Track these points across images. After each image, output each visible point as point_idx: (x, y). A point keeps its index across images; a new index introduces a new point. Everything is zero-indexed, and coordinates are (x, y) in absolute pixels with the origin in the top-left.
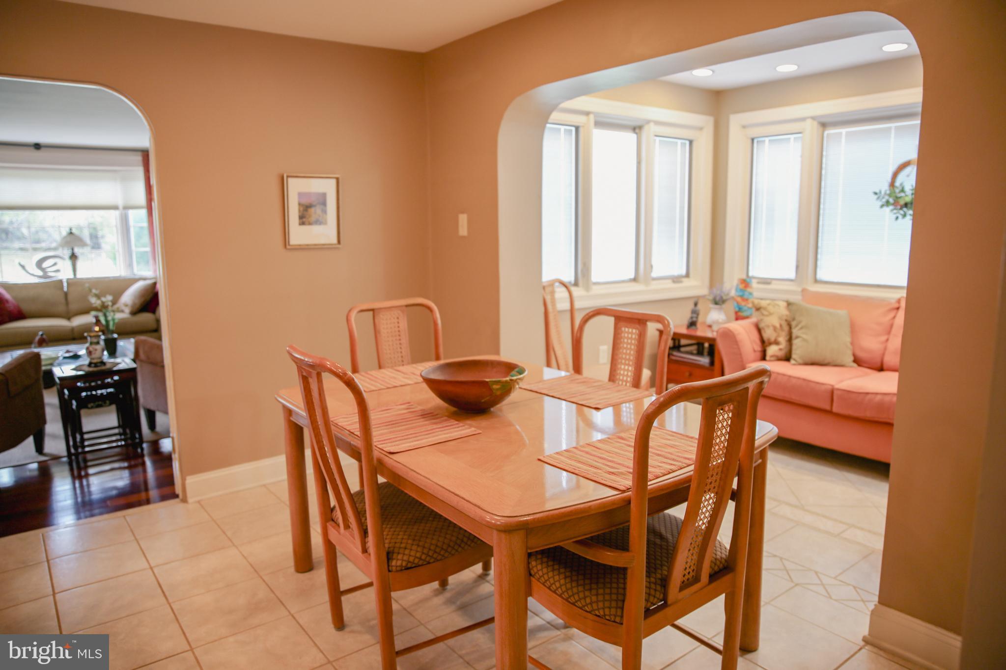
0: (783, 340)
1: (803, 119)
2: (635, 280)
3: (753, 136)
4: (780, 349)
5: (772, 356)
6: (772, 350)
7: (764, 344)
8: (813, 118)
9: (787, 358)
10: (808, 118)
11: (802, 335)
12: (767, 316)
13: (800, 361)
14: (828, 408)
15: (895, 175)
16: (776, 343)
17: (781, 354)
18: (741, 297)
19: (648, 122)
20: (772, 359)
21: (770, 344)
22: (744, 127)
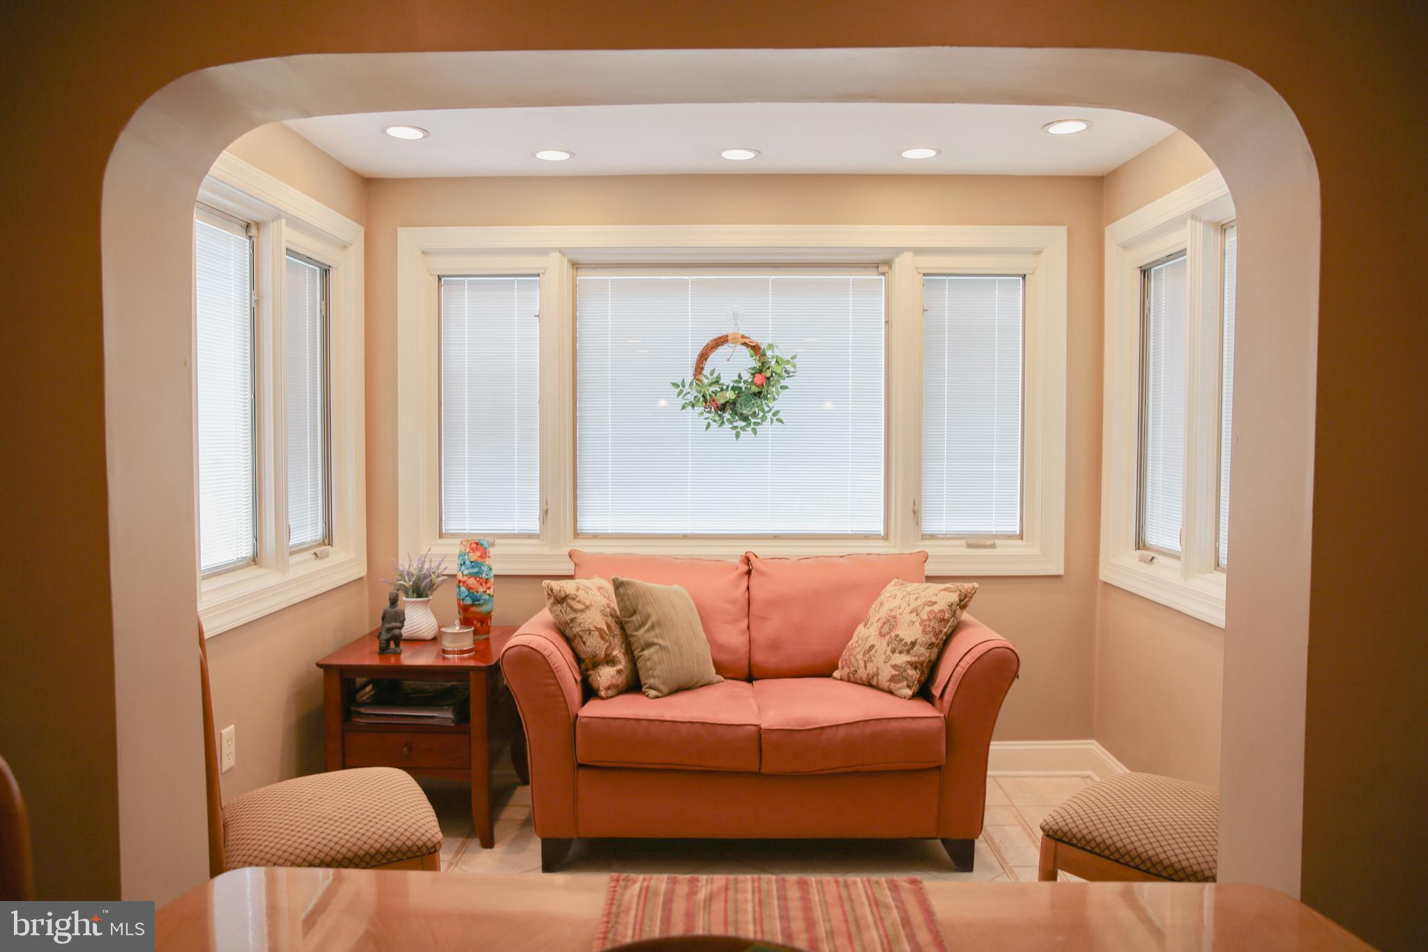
0: (618, 652)
1: (544, 252)
2: (255, 560)
3: (441, 273)
4: (619, 672)
5: (608, 688)
6: (606, 676)
7: (586, 665)
8: (561, 251)
9: (634, 685)
10: (554, 249)
11: (655, 640)
12: (582, 611)
13: (665, 690)
14: (755, 768)
15: (703, 356)
16: (610, 661)
17: (620, 680)
18: (475, 576)
19: (278, 216)
20: (610, 693)
21: (596, 664)
22: (424, 253)
